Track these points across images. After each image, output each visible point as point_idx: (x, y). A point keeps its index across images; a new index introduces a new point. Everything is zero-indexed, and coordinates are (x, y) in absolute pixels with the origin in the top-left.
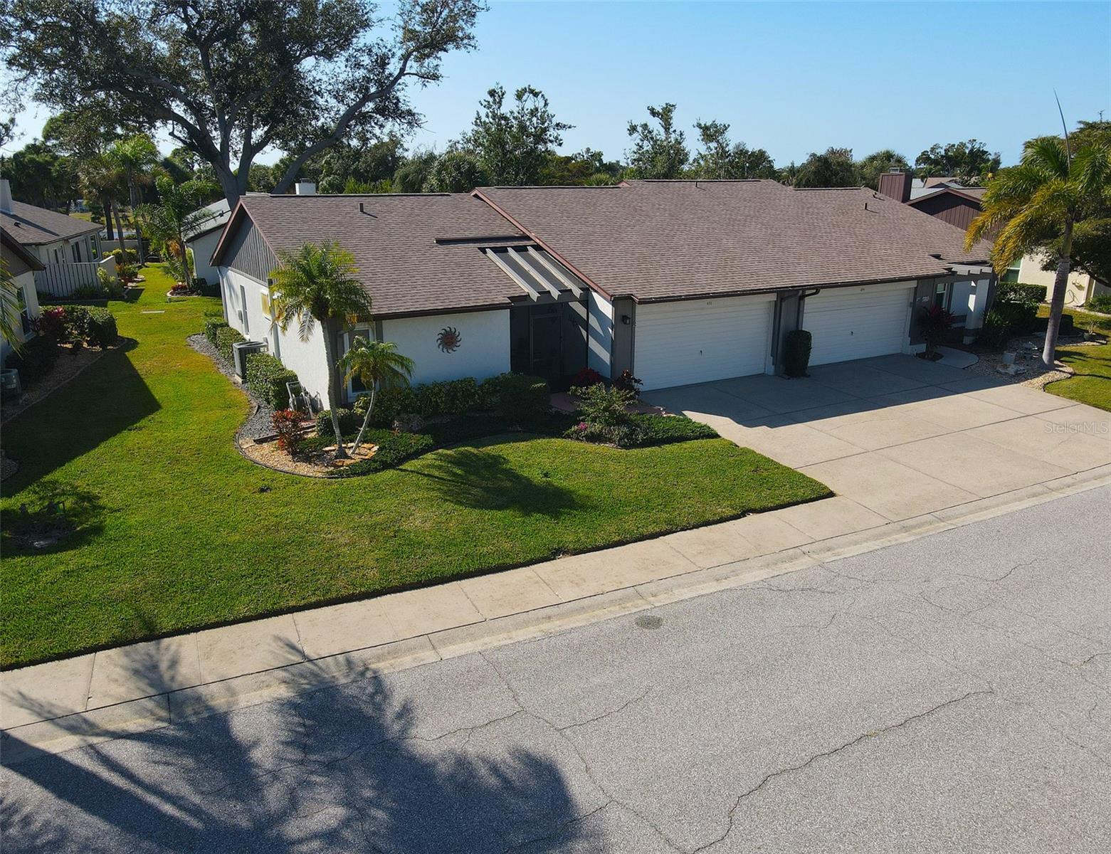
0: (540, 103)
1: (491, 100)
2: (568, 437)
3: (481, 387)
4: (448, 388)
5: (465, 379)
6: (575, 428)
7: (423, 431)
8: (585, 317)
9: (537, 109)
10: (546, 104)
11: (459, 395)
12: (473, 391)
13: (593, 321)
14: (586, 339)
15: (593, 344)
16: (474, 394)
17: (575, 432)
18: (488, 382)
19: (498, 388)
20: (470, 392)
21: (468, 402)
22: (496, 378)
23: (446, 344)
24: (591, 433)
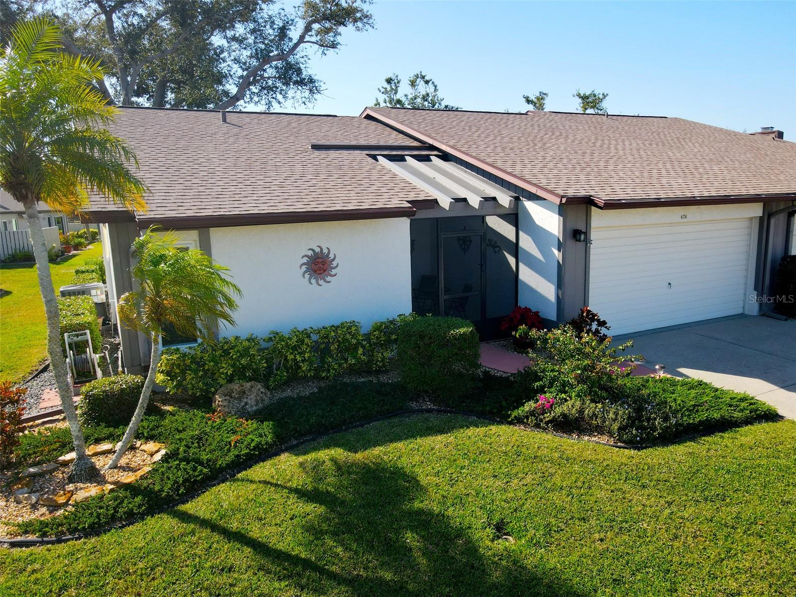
0: (430, 89)
1: (388, 87)
2: (519, 421)
3: (367, 337)
4: (314, 337)
5: (342, 324)
6: (529, 406)
7: (261, 415)
8: (512, 238)
9: (428, 95)
10: (436, 90)
11: (332, 348)
12: (354, 341)
13: (526, 243)
14: (514, 268)
15: (526, 275)
16: (355, 348)
17: (532, 413)
18: (378, 328)
19: (394, 337)
20: (350, 343)
21: (346, 360)
22: (391, 322)
23: (315, 271)
24: (564, 415)
